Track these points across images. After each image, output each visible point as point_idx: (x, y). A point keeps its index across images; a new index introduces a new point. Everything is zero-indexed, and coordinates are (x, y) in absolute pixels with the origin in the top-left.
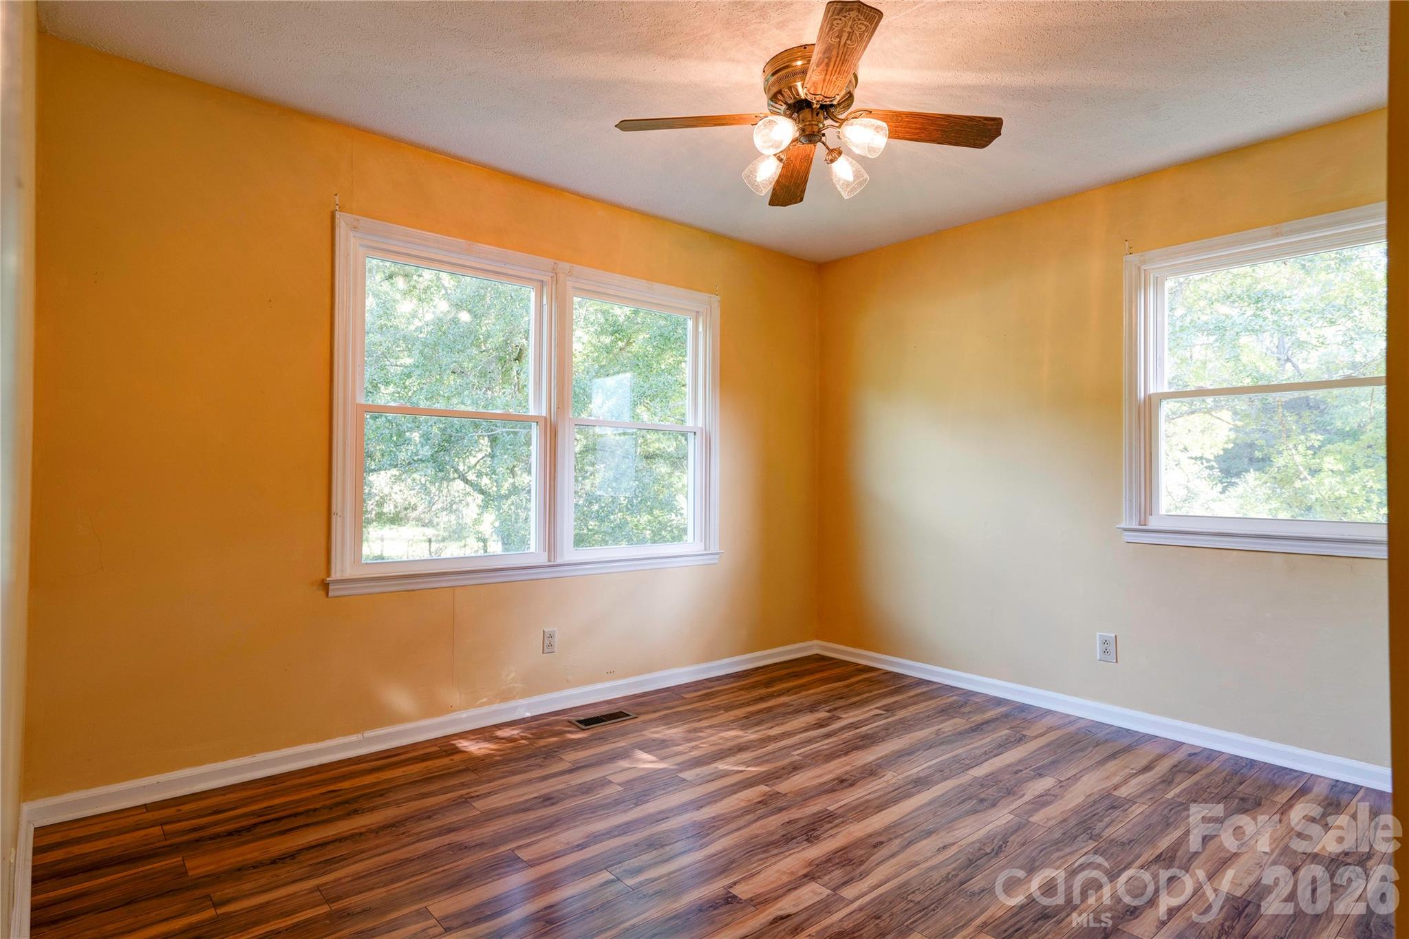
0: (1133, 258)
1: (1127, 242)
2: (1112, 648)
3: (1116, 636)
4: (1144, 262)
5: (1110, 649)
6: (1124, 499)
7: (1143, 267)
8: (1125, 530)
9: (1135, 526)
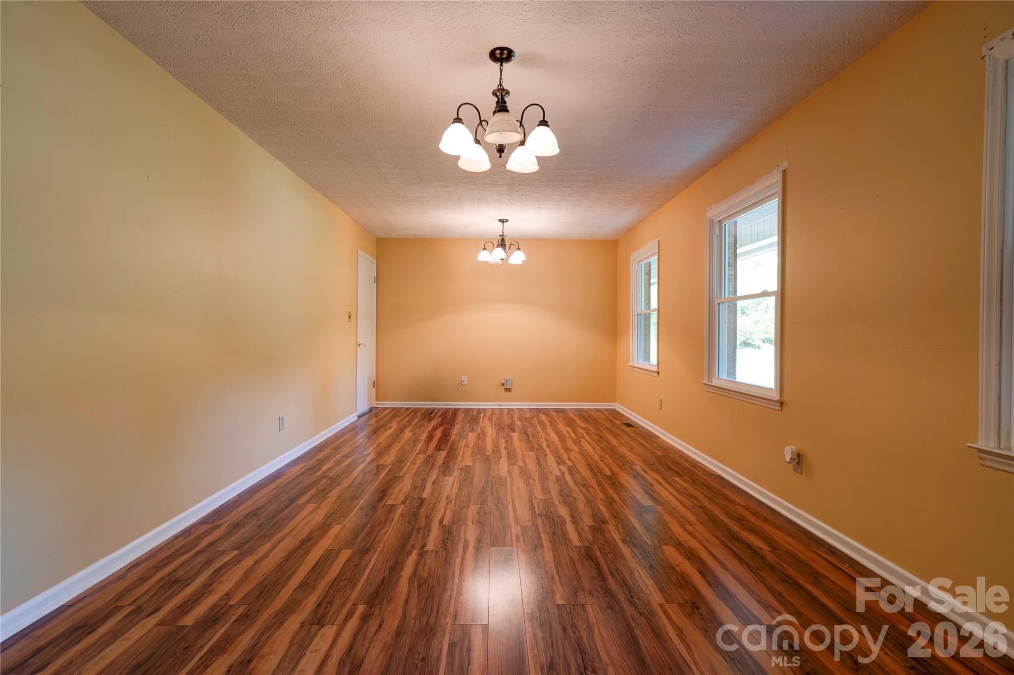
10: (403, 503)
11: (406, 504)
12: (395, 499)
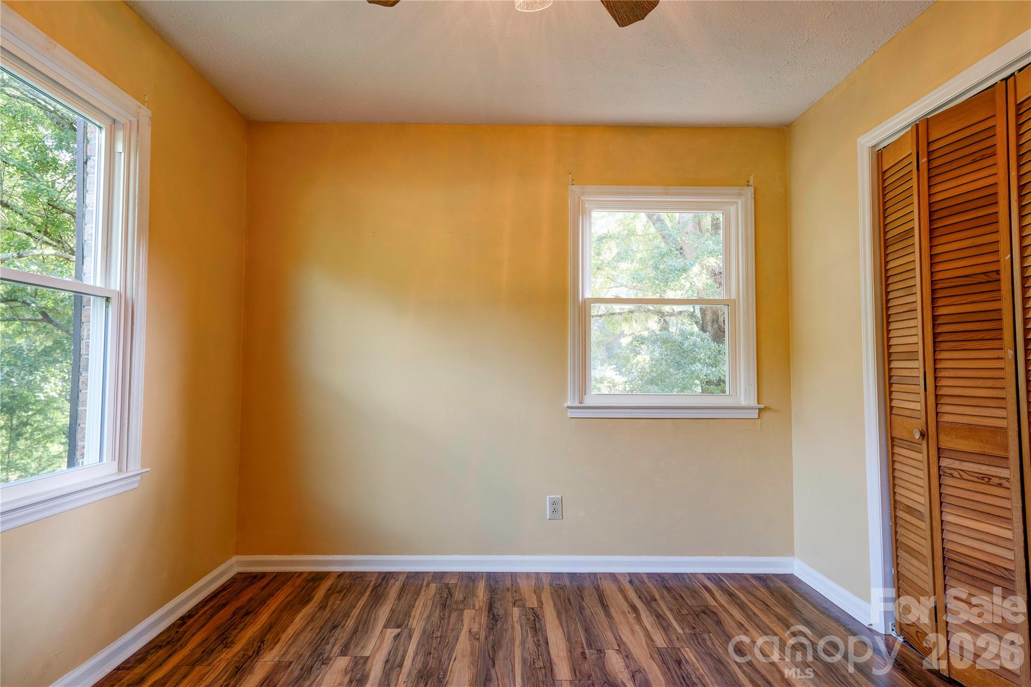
0: (576, 188)
1: (570, 175)
2: (559, 507)
3: (562, 497)
4: (583, 194)
5: (557, 508)
6: (569, 382)
7: (582, 198)
8: (569, 408)
9: (577, 404)
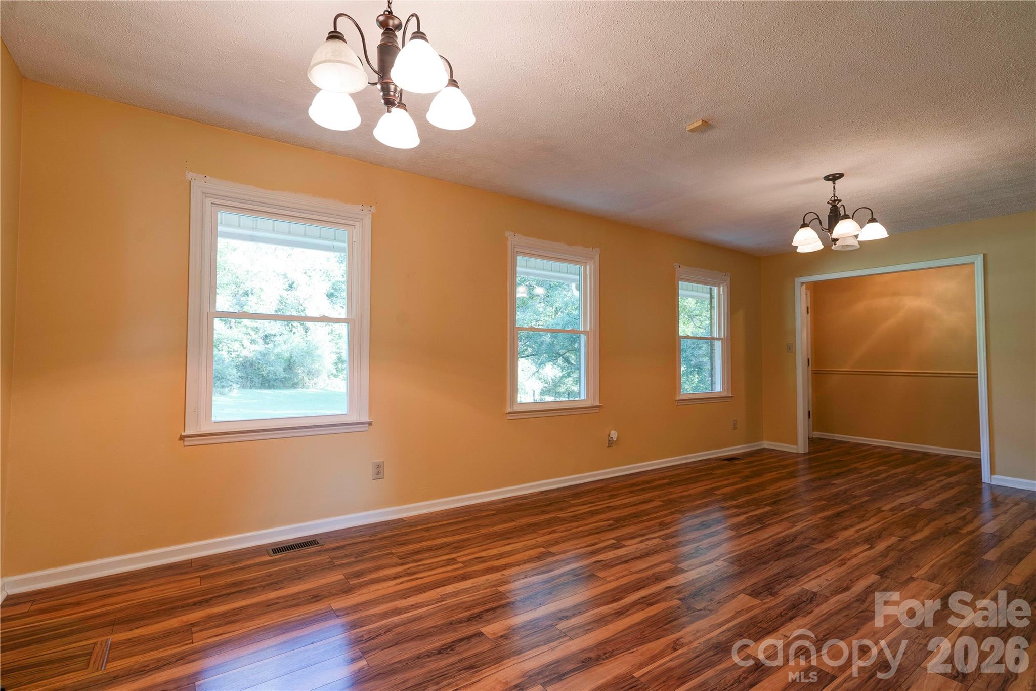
10: (912, 579)
11: (908, 576)
12: (926, 588)
